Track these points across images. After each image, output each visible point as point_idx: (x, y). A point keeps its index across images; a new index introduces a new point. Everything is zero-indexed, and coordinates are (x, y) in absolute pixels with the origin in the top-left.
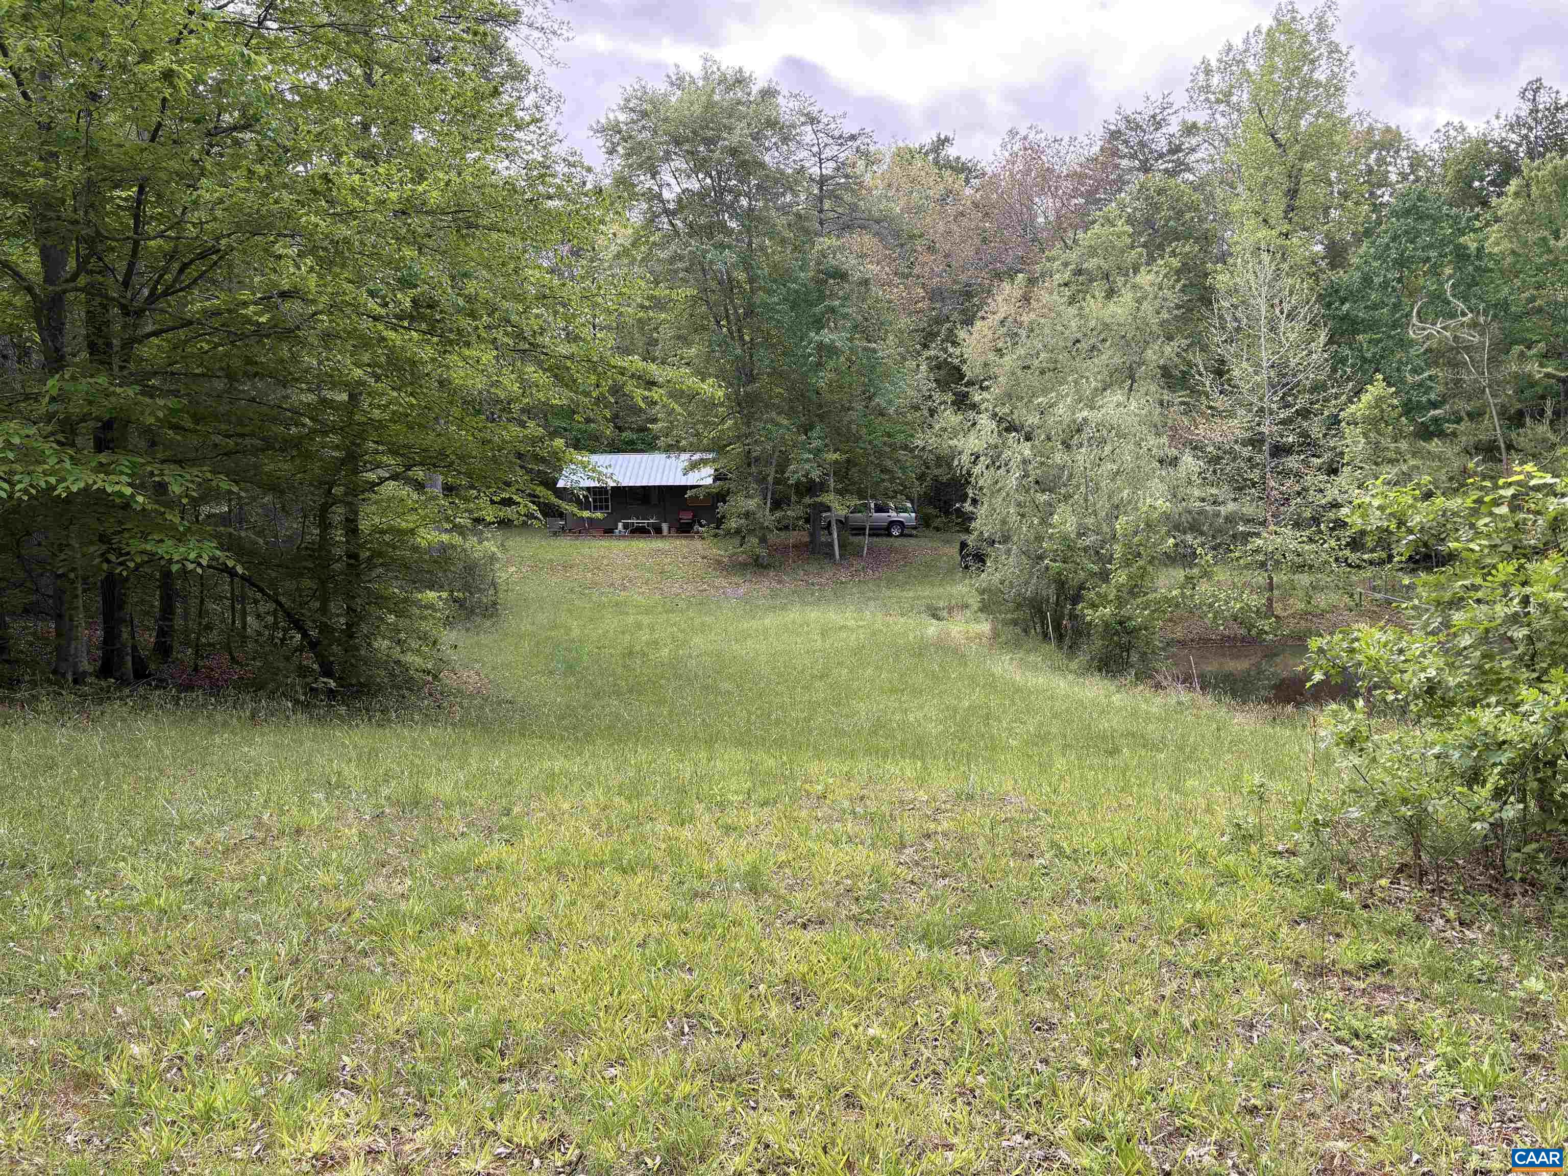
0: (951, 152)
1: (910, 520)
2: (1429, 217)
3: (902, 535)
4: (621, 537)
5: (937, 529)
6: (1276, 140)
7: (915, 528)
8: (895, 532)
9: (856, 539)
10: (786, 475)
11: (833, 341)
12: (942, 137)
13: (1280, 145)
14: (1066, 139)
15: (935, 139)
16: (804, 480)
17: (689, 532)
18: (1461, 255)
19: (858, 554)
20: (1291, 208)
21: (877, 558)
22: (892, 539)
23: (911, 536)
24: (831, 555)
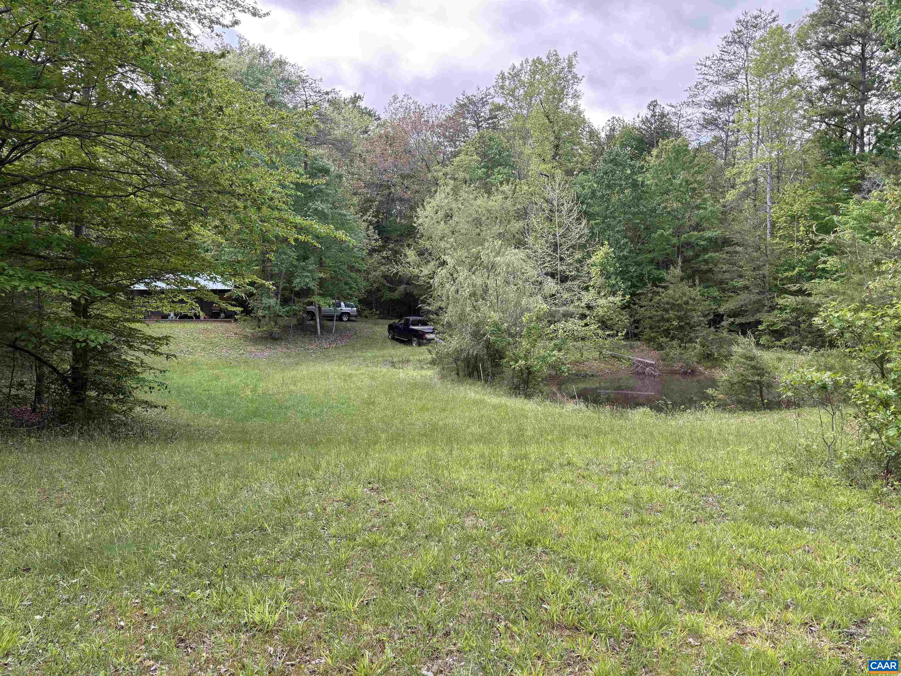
0: (362, 104)
1: (353, 312)
2: (621, 165)
3: (349, 320)
4: (172, 321)
5: (366, 317)
6: (549, 119)
7: (356, 316)
8: (345, 319)
9: (329, 323)
10: (293, 285)
11: (323, 209)
12: (357, 95)
13: (551, 122)
14: (439, 106)
15: (353, 96)
16: (305, 287)
17: (218, 318)
18: (635, 185)
19: (329, 331)
20: (556, 154)
21: (342, 334)
22: (343, 323)
23: (353, 321)
24: (316, 332)
